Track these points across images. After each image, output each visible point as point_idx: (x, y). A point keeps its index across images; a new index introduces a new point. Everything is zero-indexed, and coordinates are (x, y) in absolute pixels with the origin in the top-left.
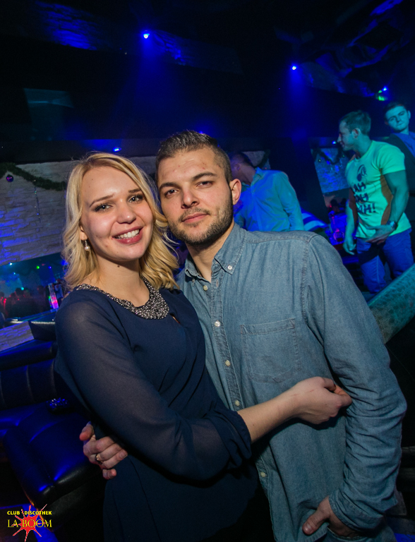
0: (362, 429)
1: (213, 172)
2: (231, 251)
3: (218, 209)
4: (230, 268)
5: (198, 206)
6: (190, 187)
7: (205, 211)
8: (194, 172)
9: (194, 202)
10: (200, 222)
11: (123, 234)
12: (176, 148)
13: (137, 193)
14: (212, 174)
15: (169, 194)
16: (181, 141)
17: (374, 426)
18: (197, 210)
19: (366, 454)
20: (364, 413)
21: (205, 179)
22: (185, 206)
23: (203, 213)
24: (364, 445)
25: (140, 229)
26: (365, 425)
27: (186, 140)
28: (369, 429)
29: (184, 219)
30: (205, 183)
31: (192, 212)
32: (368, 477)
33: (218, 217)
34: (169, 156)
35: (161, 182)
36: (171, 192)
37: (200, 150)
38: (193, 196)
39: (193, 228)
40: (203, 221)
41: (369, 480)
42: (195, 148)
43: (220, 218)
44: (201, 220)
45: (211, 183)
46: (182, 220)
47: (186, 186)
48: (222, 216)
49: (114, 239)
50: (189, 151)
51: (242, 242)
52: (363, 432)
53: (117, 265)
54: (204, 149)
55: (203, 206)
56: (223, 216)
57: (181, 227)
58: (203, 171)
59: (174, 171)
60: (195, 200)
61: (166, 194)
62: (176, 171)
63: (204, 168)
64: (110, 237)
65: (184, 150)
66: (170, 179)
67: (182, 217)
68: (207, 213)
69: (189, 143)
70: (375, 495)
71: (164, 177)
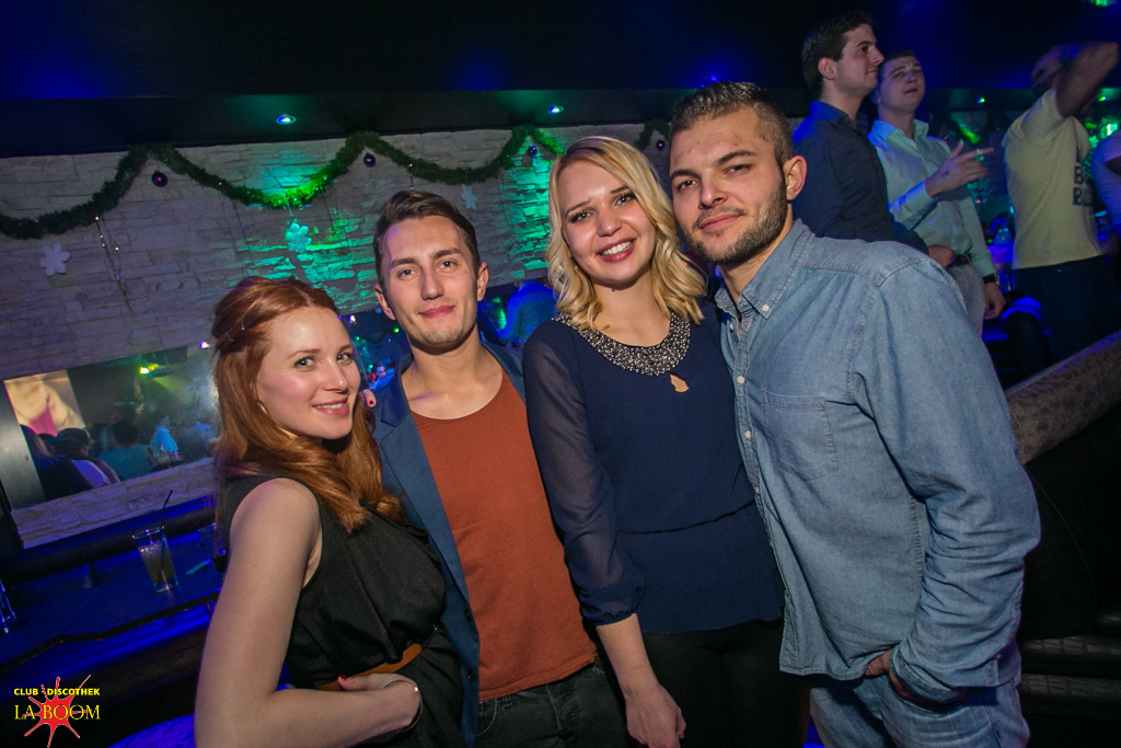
0: (940, 573)
1: (751, 149)
2: (769, 282)
3: (758, 206)
4: (766, 308)
5: (725, 204)
6: (713, 176)
7: (737, 210)
8: (721, 151)
9: (719, 199)
10: (726, 228)
11: (607, 249)
12: (696, 116)
13: (623, 193)
14: (749, 154)
15: (683, 186)
16: (705, 100)
17: (956, 571)
18: (723, 210)
19: (940, 607)
20: (944, 551)
21: (738, 161)
22: (704, 207)
23: (731, 213)
24: (939, 596)
25: (632, 240)
26: (943, 568)
27: (712, 100)
28: (947, 575)
29: (701, 223)
30: (738, 168)
31: (714, 214)
32: (938, 637)
33: (757, 220)
34: (685, 128)
35: (673, 169)
36: (687, 184)
37: (732, 115)
38: (717, 190)
39: (715, 238)
40: (731, 227)
41: (939, 641)
42: (726, 112)
43: (760, 221)
44: (728, 225)
45: (748, 167)
46: (700, 225)
47: (707, 173)
48: (763, 217)
49: (598, 257)
50: (715, 117)
51: (792, 267)
52: (939, 578)
53: (610, 290)
54: (742, 111)
55: (734, 204)
56: (765, 217)
57: (698, 236)
58: (734, 150)
59: (690, 151)
60: (719, 196)
61: (679, 187)
62: (693, 151)
63: (736, 145)
64: (593, 255)
65: (707, 117)
66: (684, 165)
67: (698, 221)
68: (741, 213)
69: (715, 106)
70: (947, 662)
71: (676, 162)
